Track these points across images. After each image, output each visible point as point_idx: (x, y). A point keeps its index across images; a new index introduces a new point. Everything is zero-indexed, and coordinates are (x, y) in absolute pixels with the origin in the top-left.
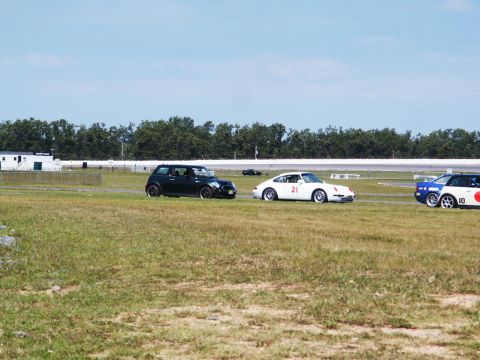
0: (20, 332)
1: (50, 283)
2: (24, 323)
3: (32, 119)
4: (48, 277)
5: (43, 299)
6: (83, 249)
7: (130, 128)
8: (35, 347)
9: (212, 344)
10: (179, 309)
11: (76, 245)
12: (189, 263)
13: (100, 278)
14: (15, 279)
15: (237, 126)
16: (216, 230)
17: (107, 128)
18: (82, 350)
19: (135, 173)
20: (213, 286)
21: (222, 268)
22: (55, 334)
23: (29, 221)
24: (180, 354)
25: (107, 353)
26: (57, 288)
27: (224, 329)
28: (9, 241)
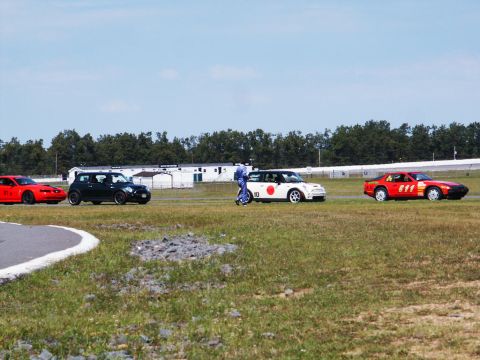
0: (269, 334)
1: (282, 287)
2: (269, 325)
3: (229, 130)
4: (279, 282)
5: (281, 302)
6: (306, 254)
7: (326, 135)
8: (287, 347)
9: (462, 339)
10: (419, 308)
11: (299, 250)
12: (416, 263)
13: (330, 281)
14: (247, 284)
15: (434, 127)
16: (434, 230)
17: (304, 135)
18: (334, 349)
19: (334, 180)
20: (445, 285)
21: (451, 266)
22: (303, 334)
23: (245, 229)
24: (432, 350)
25: (358, 351)
26: (289, 291)
27: (469, 325)
28: (232, 248)
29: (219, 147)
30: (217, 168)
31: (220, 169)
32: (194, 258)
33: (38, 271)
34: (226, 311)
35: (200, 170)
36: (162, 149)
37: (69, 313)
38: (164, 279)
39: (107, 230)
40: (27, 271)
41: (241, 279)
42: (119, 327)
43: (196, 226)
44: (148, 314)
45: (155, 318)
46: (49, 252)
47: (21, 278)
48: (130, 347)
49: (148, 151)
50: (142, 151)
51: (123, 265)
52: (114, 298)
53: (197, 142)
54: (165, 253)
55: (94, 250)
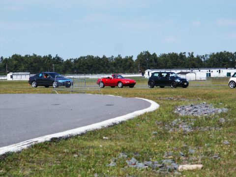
3: (225, 51)
14: (233, 128)
23: (232, 101)
28: (225, 110)
29: (220, 60)
30: (218, 70)
31: (220, 71)
32: (206, 115)
33: (130, 120)
34: (222, 141)
35: (210, 71)
36: (191, 60)
37: (145, 140)
38: (191, 125)
39: (163, 100)
40: (125, 120)
41: (230, 125)
42: (169, 147)
43: (207, 99)
44: (183, 142)
45: (186, 144)
46: (135, 111)
47: (122, 123)
48: (174, 157)
49: (184, 62)
50: (181, 62)
51: (171, 118)
52: (166, 133)
53: (209, 58)
54: (192, 112)
55: (157, 110)
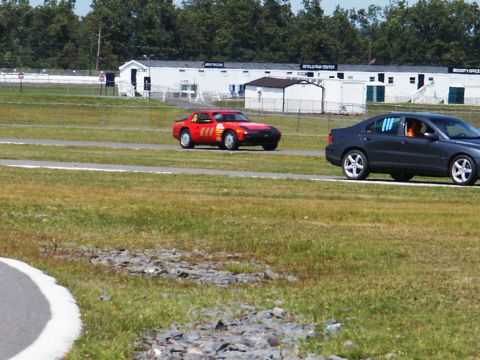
30: (415, 75)
31: (421, 78)
35: (381, 78)
36: (310, 28)
49: (281, 32)
50: (269, 30)
53: (381, 18)
